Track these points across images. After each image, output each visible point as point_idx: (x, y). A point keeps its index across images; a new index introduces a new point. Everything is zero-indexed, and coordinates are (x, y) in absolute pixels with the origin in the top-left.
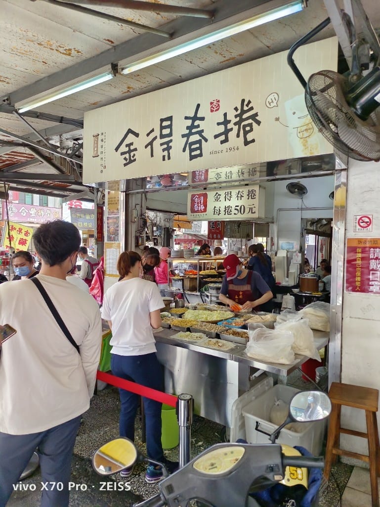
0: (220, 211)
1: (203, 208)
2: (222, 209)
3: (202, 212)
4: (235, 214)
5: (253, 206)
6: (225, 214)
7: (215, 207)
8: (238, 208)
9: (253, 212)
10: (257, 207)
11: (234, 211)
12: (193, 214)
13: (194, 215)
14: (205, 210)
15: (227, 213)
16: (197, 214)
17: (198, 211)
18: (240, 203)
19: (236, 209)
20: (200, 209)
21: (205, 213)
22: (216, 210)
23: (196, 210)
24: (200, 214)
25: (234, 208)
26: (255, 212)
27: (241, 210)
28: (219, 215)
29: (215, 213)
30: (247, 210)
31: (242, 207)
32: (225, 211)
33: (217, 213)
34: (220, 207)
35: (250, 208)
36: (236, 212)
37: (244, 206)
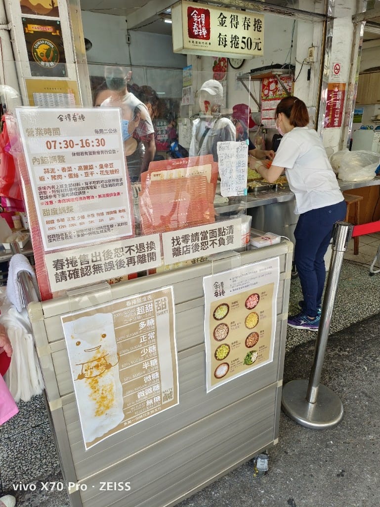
0: (226, 41)
1: (205, 32)
2: (229, 39)
3: (204, 38)
4: (242, 48)
5: (258, 41)
6: (232, 47)
7: (220, 34)
8: (245, 40)
9: (259, 48)
10: (263, 43)
11: (241, 45)
12: (192, 40)
13: (193, 42)
14: (208, 37)
15: (233, 45)
16: (198, 40)
17: (197, 37)
18: (247, 34)
19: (243, 42)
20: (201, 33)
21: (208, 41)
22: (221, 39)
23: (196, 34)
24: (201, 41)
25: (240, 40)
26: (260, 50)
27: (248, 43)
28: (225, 46)
29: (221, 43)
30: (254, 45)
31: (249, 39)
32: (231, 42)
33: (223, 43)
34: (226, 35)
35: (256, 43)
36: (243, 45)
37: (251, 39)
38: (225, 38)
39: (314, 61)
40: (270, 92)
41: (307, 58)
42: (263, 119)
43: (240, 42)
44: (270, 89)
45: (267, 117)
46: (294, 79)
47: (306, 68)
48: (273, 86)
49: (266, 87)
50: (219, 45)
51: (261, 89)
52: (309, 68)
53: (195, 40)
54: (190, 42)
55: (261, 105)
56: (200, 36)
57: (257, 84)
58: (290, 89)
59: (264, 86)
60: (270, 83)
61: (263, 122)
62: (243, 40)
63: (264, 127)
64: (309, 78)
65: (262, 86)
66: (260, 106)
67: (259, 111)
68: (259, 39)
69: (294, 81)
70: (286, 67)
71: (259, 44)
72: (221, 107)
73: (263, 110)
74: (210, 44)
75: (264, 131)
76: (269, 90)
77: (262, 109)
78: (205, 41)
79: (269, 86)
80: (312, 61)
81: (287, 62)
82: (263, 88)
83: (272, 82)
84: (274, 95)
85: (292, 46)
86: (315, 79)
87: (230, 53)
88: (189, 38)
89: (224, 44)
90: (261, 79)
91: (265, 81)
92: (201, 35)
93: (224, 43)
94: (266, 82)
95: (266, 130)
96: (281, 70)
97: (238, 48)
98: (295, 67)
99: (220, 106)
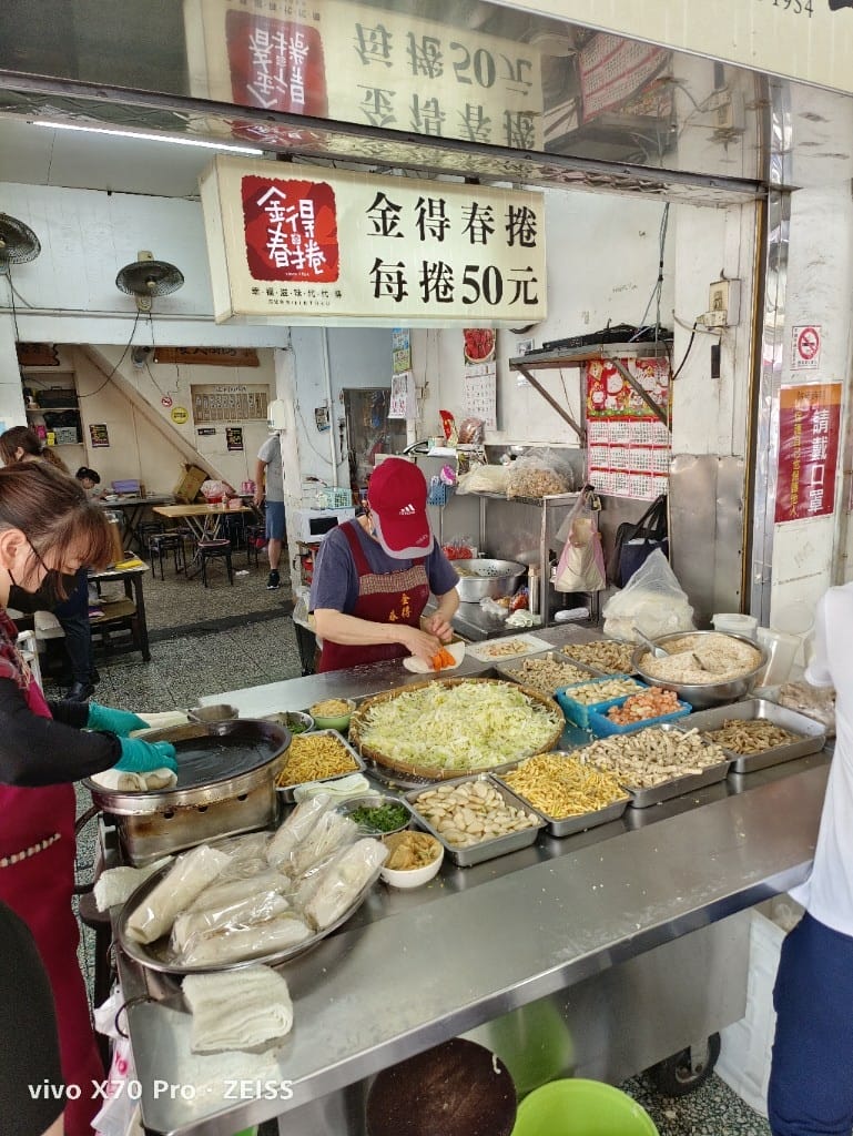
0: (401, 282)
1: (314, 256)
2: (413, 276)
3: (313, 278)
4: (466, 300)
5: (528, 276)
6: (426, 299)
7: (379, 262)
8: (478, 277)
9: (531, 298)
10: (543, 280)
11: (461, 290)
12: (263, 285)
13: (270, 292)
14: (330, 272)
15: (433, 294)
16: (290, 286)
17: (287, 274)
18: (482, 256)
19: (467, 281)
20: (301, 260)
21: (330, 287)
22: (384, 278)
23: (279, 265)
24: (304, 286)
25: (458, 274)
26: (535, 301)
27: (488, 285)
28: (398, 299)
29: (383, 289)
30: (509, 290)
31: (492, 272)
32: (425, 283)
33: (390, 289)
34: (401, 265)
35: (519, 283)
36: (470, 292)
37: (497, 273)
38: (400, 274)
39: (730, 322)
40: (609, 397)
41: (708, 316)
42: (593, 469)
43: (457, 282)
44: (609, 390)
45: (604, 465)
46: (671, 372)
47: (705, 343)
48: (615, 383)
49: (597, 384)
50: (377, 294)
51: (585, 387)
52: (716, 343)
53: (277, 285)
54: (255, 291)
55: (586, 432)
56: (297, 271)
57: (573, 375)
58: (664, 394)
59: (591, 382)
60: (606, 374)
61: (595, 478)
62: (470, 275)
63: (597, 491)
64: (716, 373)
65: (585, 381)
66: (583, 433)
67: (582, 447)
68: (529, 269)
69: (672, 376)
70: (647, 335)
71: (530, 285)
72: (486, 428)
73: (592, 445)
74: (339, 295)
75: (597, 503)
76: (606, 393)
77: (591, 440)
78: (318, 287)
79: (604, 381)
80: (721, 323)
81: (650, 322)
82: (590, 387)
83: (612, 372)
84: (619, 407)
85: (661, 279)
86: (736, 376)
87: (422, 317)
88: (252, 278)
89: (396, 291)
90: (584, 364)
91: (592, 368)
92: (301, 267)
93: (395, 288)
94: (596, 371)
95: (603, 499)
96: (630, 345)
97: (450, 300)
98: (672, 335)
99: (482, 425)
